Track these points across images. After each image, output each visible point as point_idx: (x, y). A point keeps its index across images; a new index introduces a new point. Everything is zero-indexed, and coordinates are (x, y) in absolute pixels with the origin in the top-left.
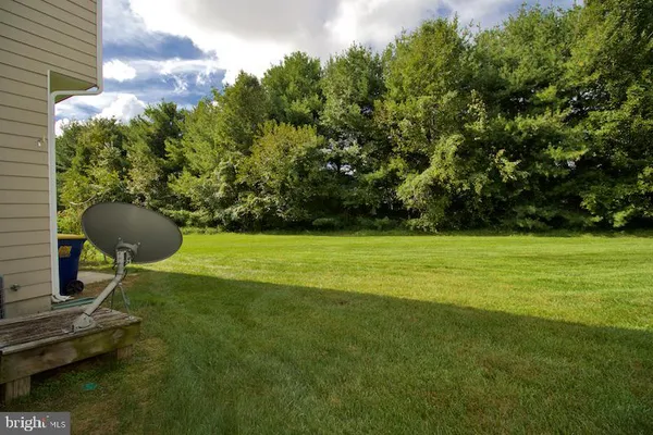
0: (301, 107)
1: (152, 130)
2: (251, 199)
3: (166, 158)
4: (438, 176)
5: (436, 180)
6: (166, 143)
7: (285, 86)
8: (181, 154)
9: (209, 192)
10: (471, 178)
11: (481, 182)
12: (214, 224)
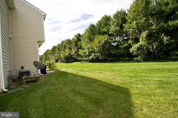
0: (105, 30)
1: (76, 40)
2: (93, 54)
3: (78, 46)
4: (142, 44)
5: (141, 46)
6: (78, 43)
7: (101, 25)
8: (81, 45)
9: (85, 53)
10: (152, 44)
11: (155, 45)
12: (87, 61)
